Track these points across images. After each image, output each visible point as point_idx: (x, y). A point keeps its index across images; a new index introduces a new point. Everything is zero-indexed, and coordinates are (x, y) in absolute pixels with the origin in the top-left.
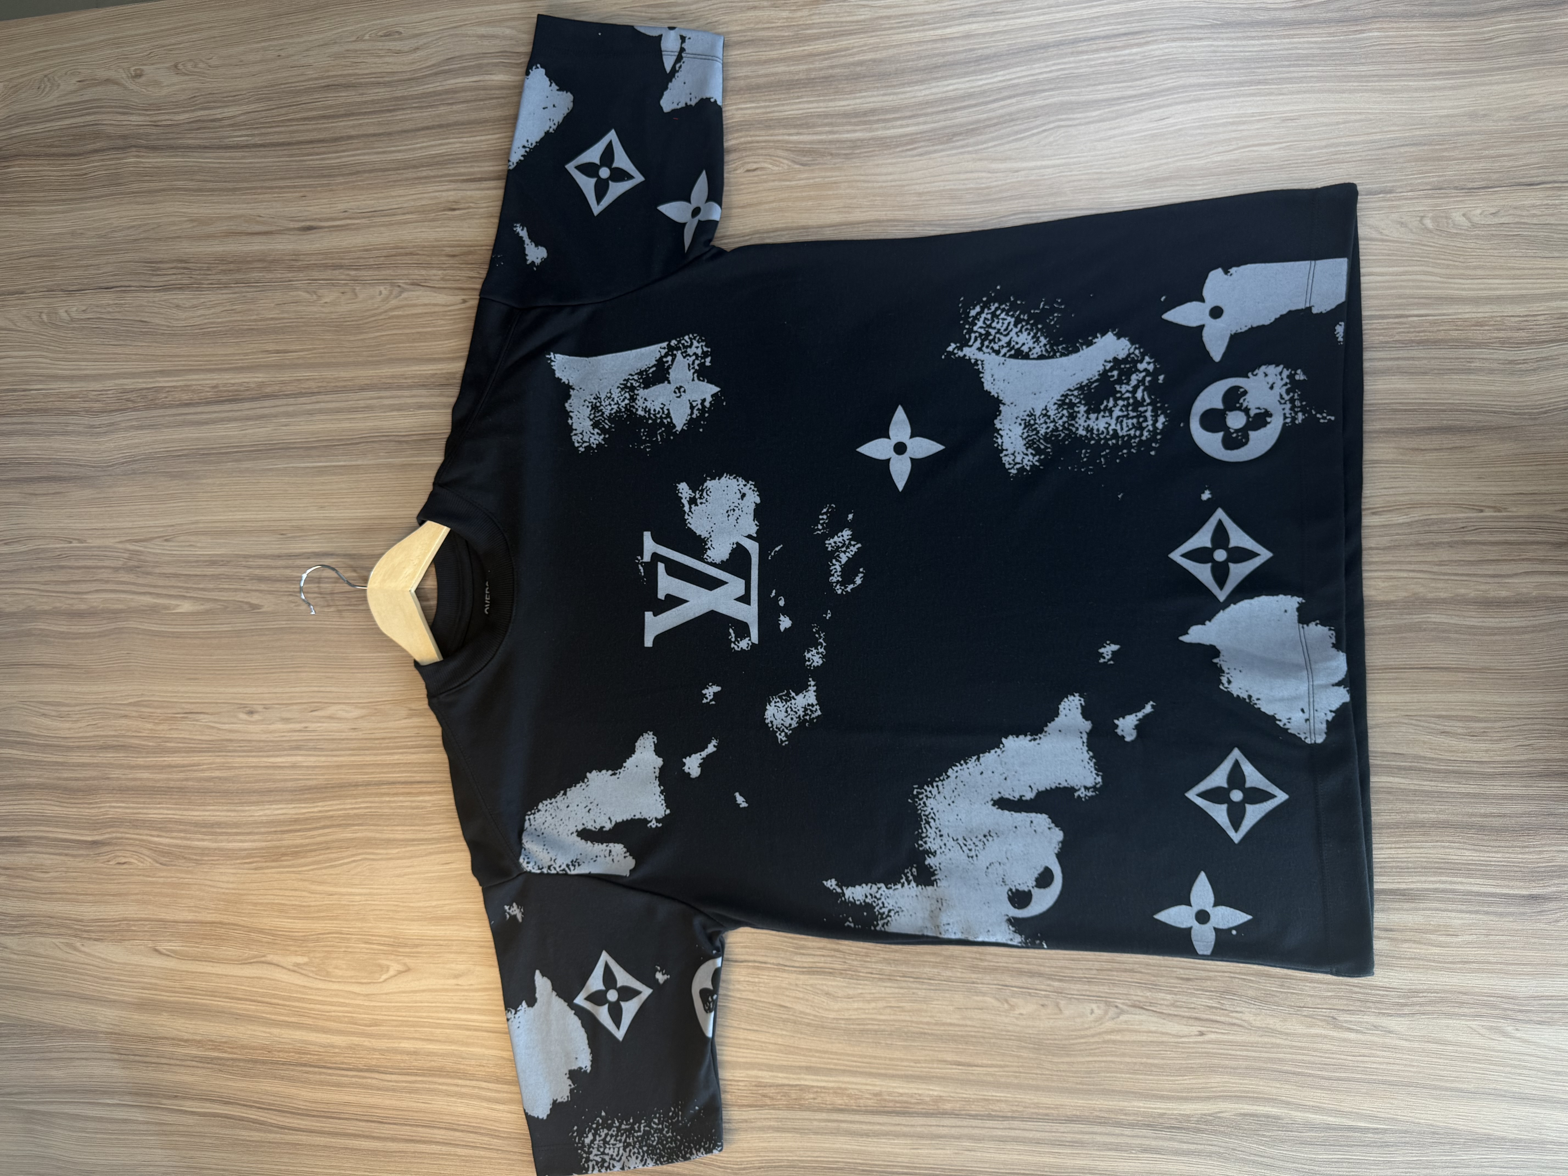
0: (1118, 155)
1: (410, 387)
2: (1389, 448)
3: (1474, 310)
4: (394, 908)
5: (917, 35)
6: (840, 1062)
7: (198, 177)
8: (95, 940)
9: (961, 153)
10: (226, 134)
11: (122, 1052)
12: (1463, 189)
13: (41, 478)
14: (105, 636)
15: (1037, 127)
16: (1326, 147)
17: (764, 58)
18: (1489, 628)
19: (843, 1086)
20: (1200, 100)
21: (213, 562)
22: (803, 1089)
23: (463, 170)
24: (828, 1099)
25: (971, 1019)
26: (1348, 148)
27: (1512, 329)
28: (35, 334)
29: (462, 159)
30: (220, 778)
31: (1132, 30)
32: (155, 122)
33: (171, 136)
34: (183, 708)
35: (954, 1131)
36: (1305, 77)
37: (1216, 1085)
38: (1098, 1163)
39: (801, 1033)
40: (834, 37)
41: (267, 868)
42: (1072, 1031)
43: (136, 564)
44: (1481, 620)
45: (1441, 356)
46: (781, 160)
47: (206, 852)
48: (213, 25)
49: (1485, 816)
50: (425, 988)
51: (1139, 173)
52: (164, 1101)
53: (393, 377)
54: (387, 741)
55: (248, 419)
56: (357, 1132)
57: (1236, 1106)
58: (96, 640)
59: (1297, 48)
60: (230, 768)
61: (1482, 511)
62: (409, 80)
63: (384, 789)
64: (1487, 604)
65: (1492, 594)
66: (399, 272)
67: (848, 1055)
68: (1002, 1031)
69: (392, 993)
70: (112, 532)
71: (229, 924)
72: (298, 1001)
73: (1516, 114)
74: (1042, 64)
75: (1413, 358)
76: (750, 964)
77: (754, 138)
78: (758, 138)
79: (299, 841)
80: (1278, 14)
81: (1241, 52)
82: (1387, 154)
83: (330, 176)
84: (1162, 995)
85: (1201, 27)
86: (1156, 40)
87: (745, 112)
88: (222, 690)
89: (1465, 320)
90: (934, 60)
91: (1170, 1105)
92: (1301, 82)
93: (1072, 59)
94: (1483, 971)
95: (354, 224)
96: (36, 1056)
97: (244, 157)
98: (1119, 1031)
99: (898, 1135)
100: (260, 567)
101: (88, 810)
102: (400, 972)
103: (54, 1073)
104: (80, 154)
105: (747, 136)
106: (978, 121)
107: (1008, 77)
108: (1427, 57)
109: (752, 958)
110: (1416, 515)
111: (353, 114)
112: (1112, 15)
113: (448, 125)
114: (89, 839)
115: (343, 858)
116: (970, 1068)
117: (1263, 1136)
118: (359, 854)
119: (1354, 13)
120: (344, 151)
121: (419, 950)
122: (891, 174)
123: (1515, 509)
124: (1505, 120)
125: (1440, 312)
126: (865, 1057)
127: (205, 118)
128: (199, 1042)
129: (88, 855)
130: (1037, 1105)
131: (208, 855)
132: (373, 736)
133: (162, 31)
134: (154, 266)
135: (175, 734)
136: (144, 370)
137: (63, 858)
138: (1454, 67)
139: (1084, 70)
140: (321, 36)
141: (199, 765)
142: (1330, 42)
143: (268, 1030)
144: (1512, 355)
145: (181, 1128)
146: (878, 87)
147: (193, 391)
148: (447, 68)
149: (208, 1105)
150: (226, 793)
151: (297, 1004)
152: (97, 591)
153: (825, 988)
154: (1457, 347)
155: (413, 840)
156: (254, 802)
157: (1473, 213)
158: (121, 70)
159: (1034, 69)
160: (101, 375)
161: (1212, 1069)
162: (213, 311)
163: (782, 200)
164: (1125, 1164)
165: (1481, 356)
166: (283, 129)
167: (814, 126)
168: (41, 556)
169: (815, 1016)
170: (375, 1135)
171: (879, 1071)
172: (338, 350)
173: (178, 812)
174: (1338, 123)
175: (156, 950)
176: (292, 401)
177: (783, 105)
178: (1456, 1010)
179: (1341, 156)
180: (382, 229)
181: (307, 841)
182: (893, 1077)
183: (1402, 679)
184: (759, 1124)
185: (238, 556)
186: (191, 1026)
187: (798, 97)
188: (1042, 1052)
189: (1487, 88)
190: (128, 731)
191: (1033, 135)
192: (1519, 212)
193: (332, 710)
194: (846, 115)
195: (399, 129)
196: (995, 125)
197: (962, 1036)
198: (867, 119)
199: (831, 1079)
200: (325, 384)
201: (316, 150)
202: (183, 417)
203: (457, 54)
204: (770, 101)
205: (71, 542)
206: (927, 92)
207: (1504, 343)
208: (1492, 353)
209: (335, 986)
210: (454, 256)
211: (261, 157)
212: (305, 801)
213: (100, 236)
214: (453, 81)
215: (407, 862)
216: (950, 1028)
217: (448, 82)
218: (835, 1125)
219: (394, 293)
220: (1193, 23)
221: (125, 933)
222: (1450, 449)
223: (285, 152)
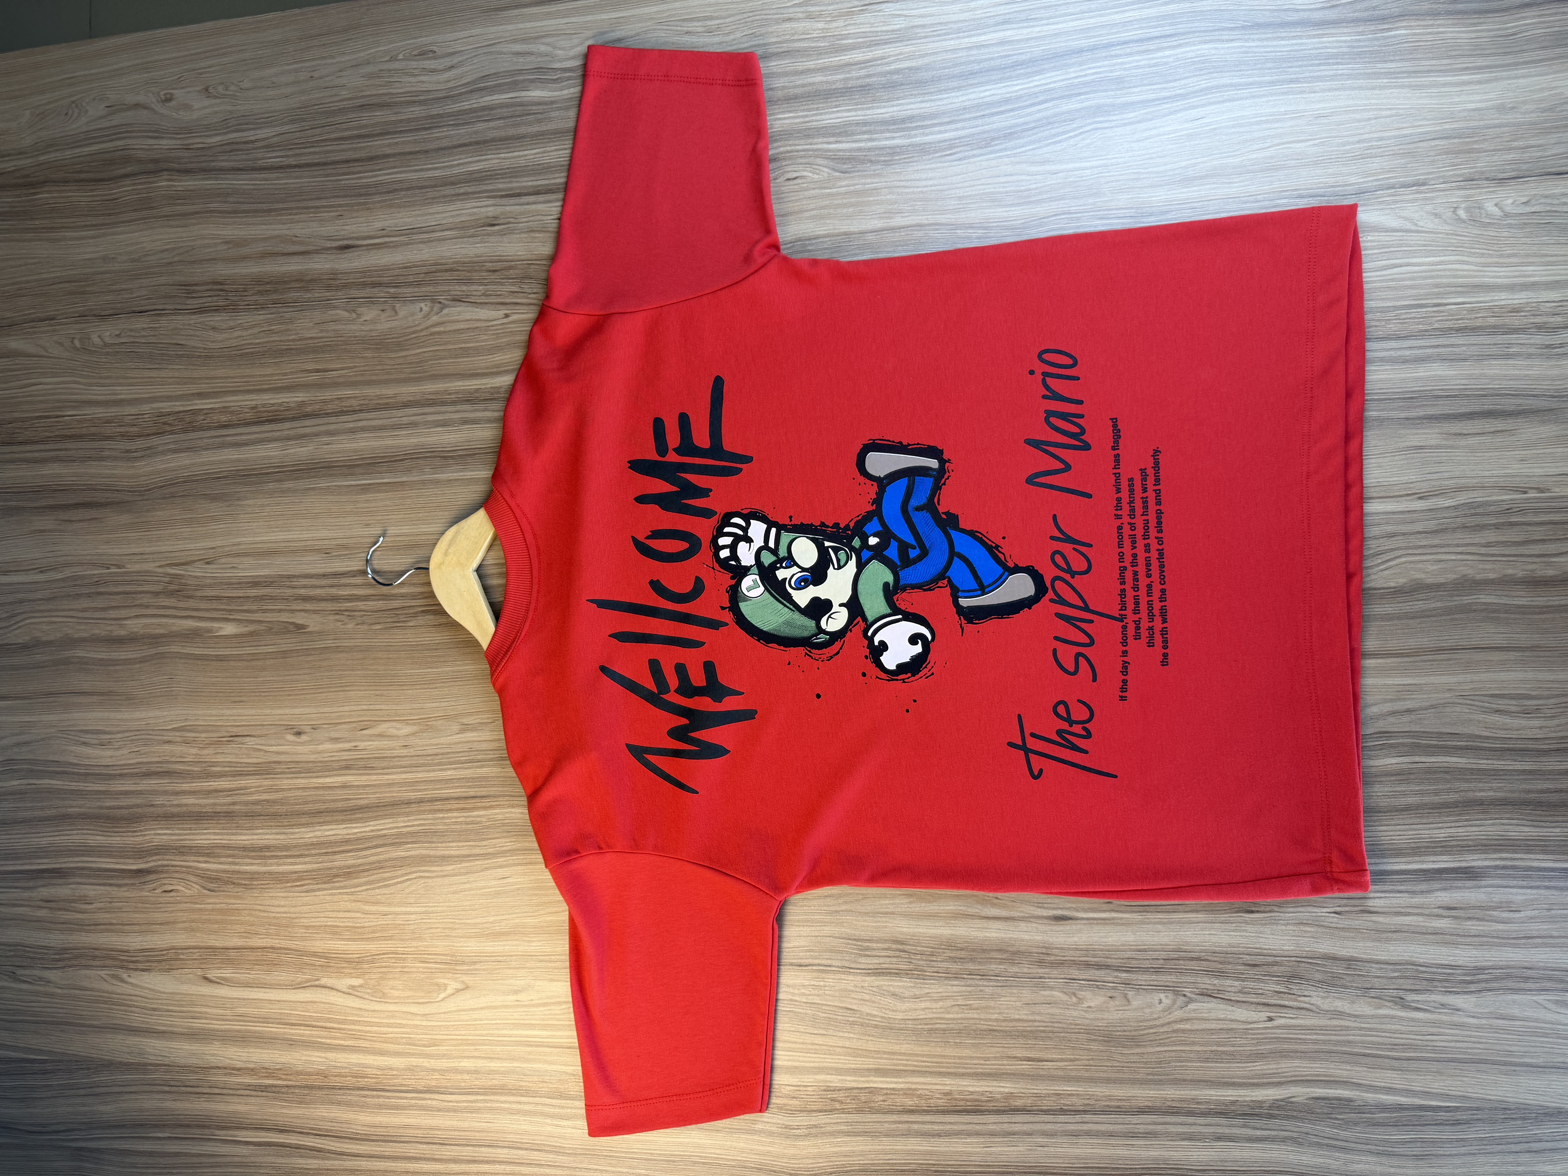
0: (1155, 155)
1: (454, 403)
2: (1432, 434)
3: (1510, 297)
4: (450, 926)
5: (952, 42)
6: (909, 1063)
7: (231, 199)
8: (143, 970)
9: (1000, 157)
10: (259, 155)
11: (172, 1083)
12: (1494, 180)
13: (77, 504)
14: (146, 661)
15: (1074, 130)
16: (1359, 142)
17: (801, 68)
18: (1537, 607)
19: (914, 1087)
20: (1233, 100)
21: (255, 583)
22: (872, 1091)
23: (501, 186)
24: (898, 1100)
25: (1039, 1014)
26: (1380, 143)
27: (1547, 314)
28: (68, 359)
29: (499, 174)
30: (268, 801)
31: (1164, 33)
32: (187, 145)
33: (203, 158)
34: (228, 732)
35: (1026, 1127)
36: (1336, 75)
37: (1286, 1070)
38: (1172, 1153)
39: (869, 1035)
40: (870, 46)
41: (319, 890)
42: (1141, 1022)
43: (176, 587)
44: (1529, 599)
45: (1479, 342)
46: (821, 168)
47: (256, 876)
48: (244, 48)
49: (1542, 791)
50: (483, 1005)
51: (1177, 172)
52: (218, 1132)
53: (436, 393)
54: (440, 757)
55: (289, 438)
56: (418, 1155)
57: (1308, 1090)
58: (137, 666)
59: (1326, 47)
60: (277, 791)
61: (1525, 493)
62: (444, 98)
63: (438, 805)
64: (1535, 583)
65: (1540, 573)
66: (440, 288)
67: (917, 1055)
68: (1071, 1024)
69: (450, 1012)
70: (151, 556)
71: (280, 948)
72: (354, 1024)
73: (1543, 106)
74: (1078, 69)
75: (1452, 346)
76: (814, 968)
77: (793, 148)
78: (798, 147)
79: (351, 862)
80: (1305, 15)
81: (1272, 52)
82: (1419, 147)
83: (366, 195)
84: (1229, 982)
85: (1231, 29)
86: (1188, 43)
87: (784, 122)
88: (268, 711)
89: (1502, 307)
90: (969, 68)
91: (1242, 1092)
92: (1332, 80)
93: (1106, 63)
94: (1546, 945)
95: (392, 242)
96: (82, 1092)
97: (278, 179)
98: (1188, 1020)
99: (969, 1134)
100: (304, 587)
101: (132, 839)
102: (458, 991)
103: (102, 1108)
104: (110, 179)
105: (786, 146)
106: (1017, 125)
107: (1043, 82)
108: (1454, 53)
109: (816, 961)
110: (1462, 498)
111: (389, 133)
112: (1144, 19)
113: (485, 142)
114: (134, 867)
115: (397, 877)
116: (1039, 1063)
117: (1336, 1119)
118: (414, 872)
119: (1381, 12)
120: (380, 170)
121: (477, 966)
122: (930, 179)
123: (1557, 490)
124: (1532, 112)
125: (1477, 299)
126: (934, 1056)
127: (238, 140)
128: (252, 1070)
129: (133, 884)
130: (1109, 1098)
131: (257, 879)
132: (425, 753)
133: (192, 54)
134: (189, 289)
135: (220, 758)
136: (181, 393)
137: (108, 888)
138: (1480, 62)
139: (1118, 73)
140: (354, 57)
141: (246, 788)
142: (1359, 41)
143: (323, 1055)
144: (1548, 339)
145: (236, 1159)
146: (915, 95)
147: (232, 412)
148: (483, 85)
149: (263, 1134)
150: (275, 816)
151: (353, 1027)
152: (137, 617)
153: (891, 989)
154: (1494, 333)
155: (469, 856)
156: (303, 824)
157: (1505, 202)
158: (150, 95)
159: (1070, 73)
160: (136, 399)
161: (1283, 1055)
162: (250, 332)
163: (822, 208)
164: (1199, 1153)
165: (1519, 342)
166: (317, 149)
167: (853, 134)
168: (78, 582)
169: (882, 1017)
170: (437, 1157)
171: (949, 1070)
172: (380, 368)
173: (225, 837)
174: (1369, 119)
175: (206, 978)
176: (333, 419)
177: (821, 114)
178: (1522, 985)
179: (1374, 151)
180: (422, 246)
181: (360, 861)
182: (963, 1075)
183: (1455, 659)
184: (829, 1129)
185: (282, 576)
186: (244, 1054)
187: (836, 106)
188: (1112, 1044)
189: (1514, 81)
190: (172, 756)
191: (1071, 137)
192: (1549, 201)
193: (382, 728)
194: (884, 122)
195: (437, 146)
196: (1034, 128)
197: (1031, 1031)
198: (906, 125)
199: (900, 1080)
200: (367, 402)
201: (352, 169)
202: (221, 439)
203: (492, 71)
204: (808, 110)
205: (108, 568)
206: (964, 98)
207: (1540, 328)
208: (1529, 339)
209: (392, 1007)
210: (495, 271)
211: (296, 178)
212: (356, 821)
213: (133, 260)
214: (489, 98)
215: (463, 878)
216: (1018, 1024)
217: (485, 99)
218: (905, 1126)
219: (435, 309)
220: (1224, 25)
221: (173, 962)
222: (1493, 432)
223: (321, 172)
